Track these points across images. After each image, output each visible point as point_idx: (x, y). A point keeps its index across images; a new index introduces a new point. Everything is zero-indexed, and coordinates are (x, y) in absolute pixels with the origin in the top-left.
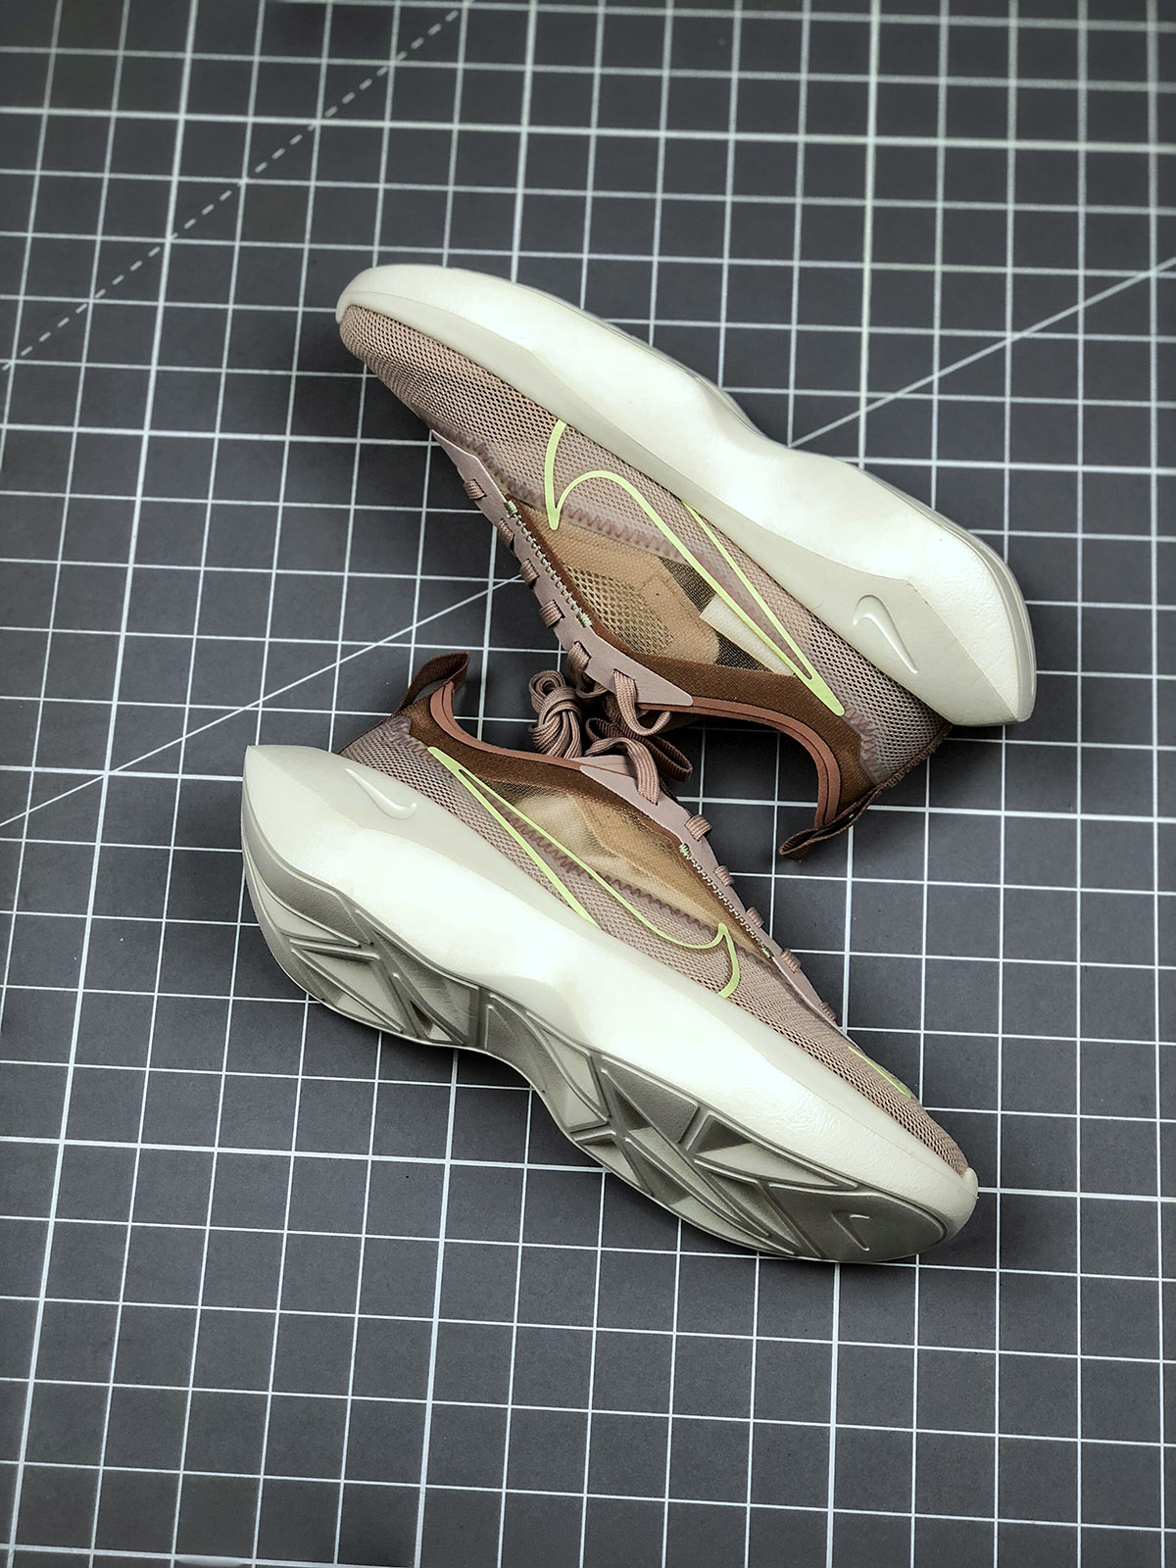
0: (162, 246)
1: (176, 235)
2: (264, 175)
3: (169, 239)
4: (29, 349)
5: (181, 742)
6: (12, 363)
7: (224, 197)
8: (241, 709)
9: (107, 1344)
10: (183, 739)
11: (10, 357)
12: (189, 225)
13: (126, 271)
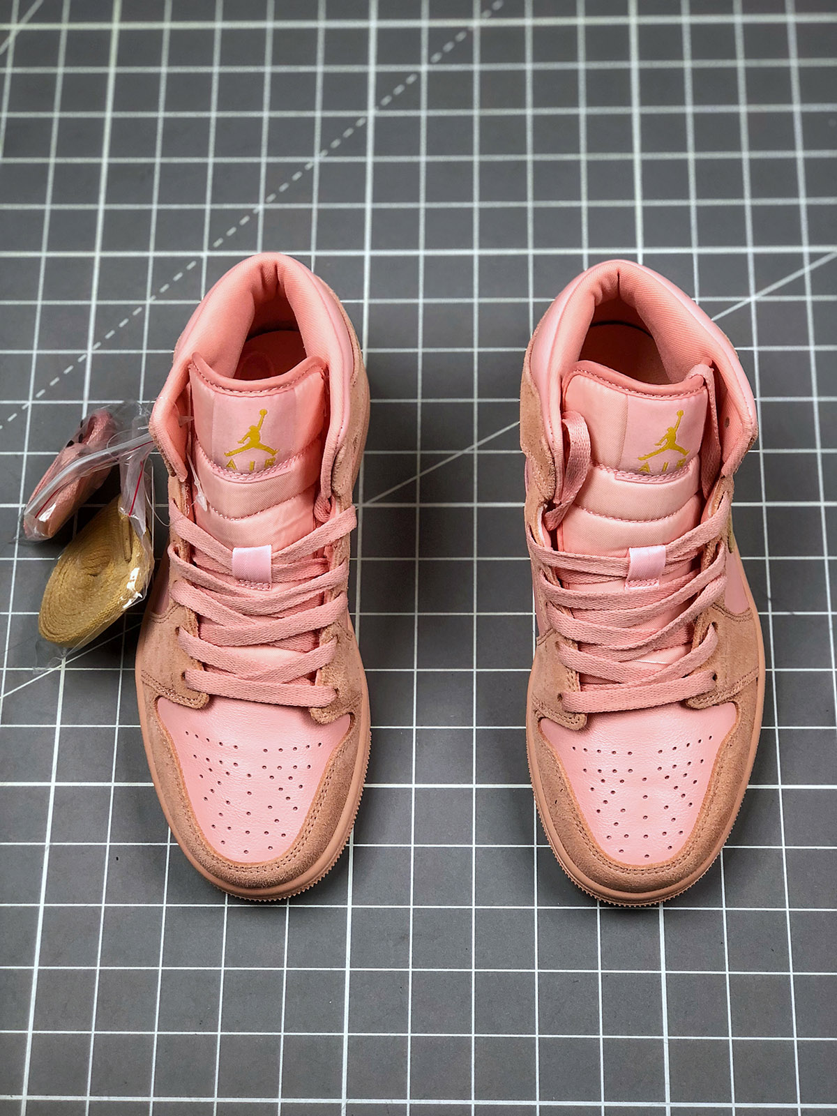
0: (366, 118)
1: (378, 107)
2: (440, 62)
3: (372, 112)
4: (272, 197)
5: (415, 481)
6: (260, 207)
7: (411, 79)
8: (459, 453)
9: (404, 940)
10: (418, 477)
11: (257, 202)
12: (386, 100)
13: (340, 136)
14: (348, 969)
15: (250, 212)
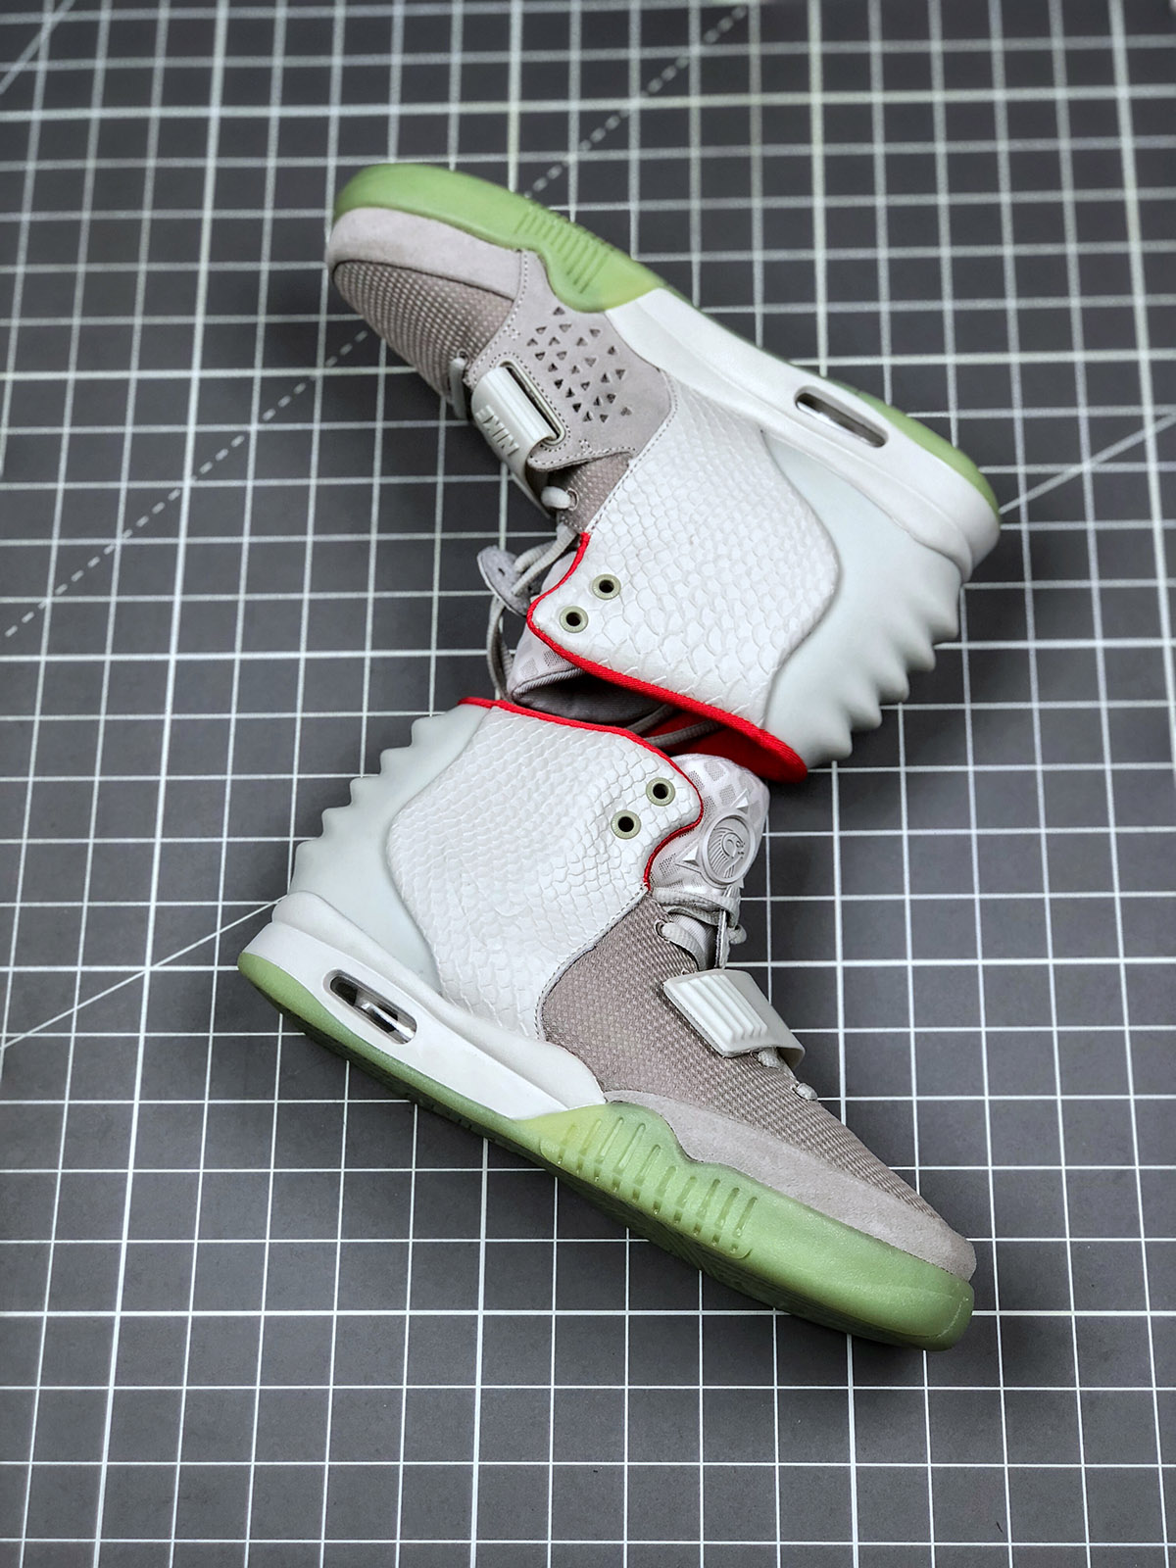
0: (181, 489)
1: (196, 477)
2: (272, 421)
3: (188, 483)
4: (62, 588)
6: (47, 601)
9: (168, 1502)
11: (44, 594)
12: (206, 468)
13: (149, 513)
14: (98, 1541)
15: (34, 607)
